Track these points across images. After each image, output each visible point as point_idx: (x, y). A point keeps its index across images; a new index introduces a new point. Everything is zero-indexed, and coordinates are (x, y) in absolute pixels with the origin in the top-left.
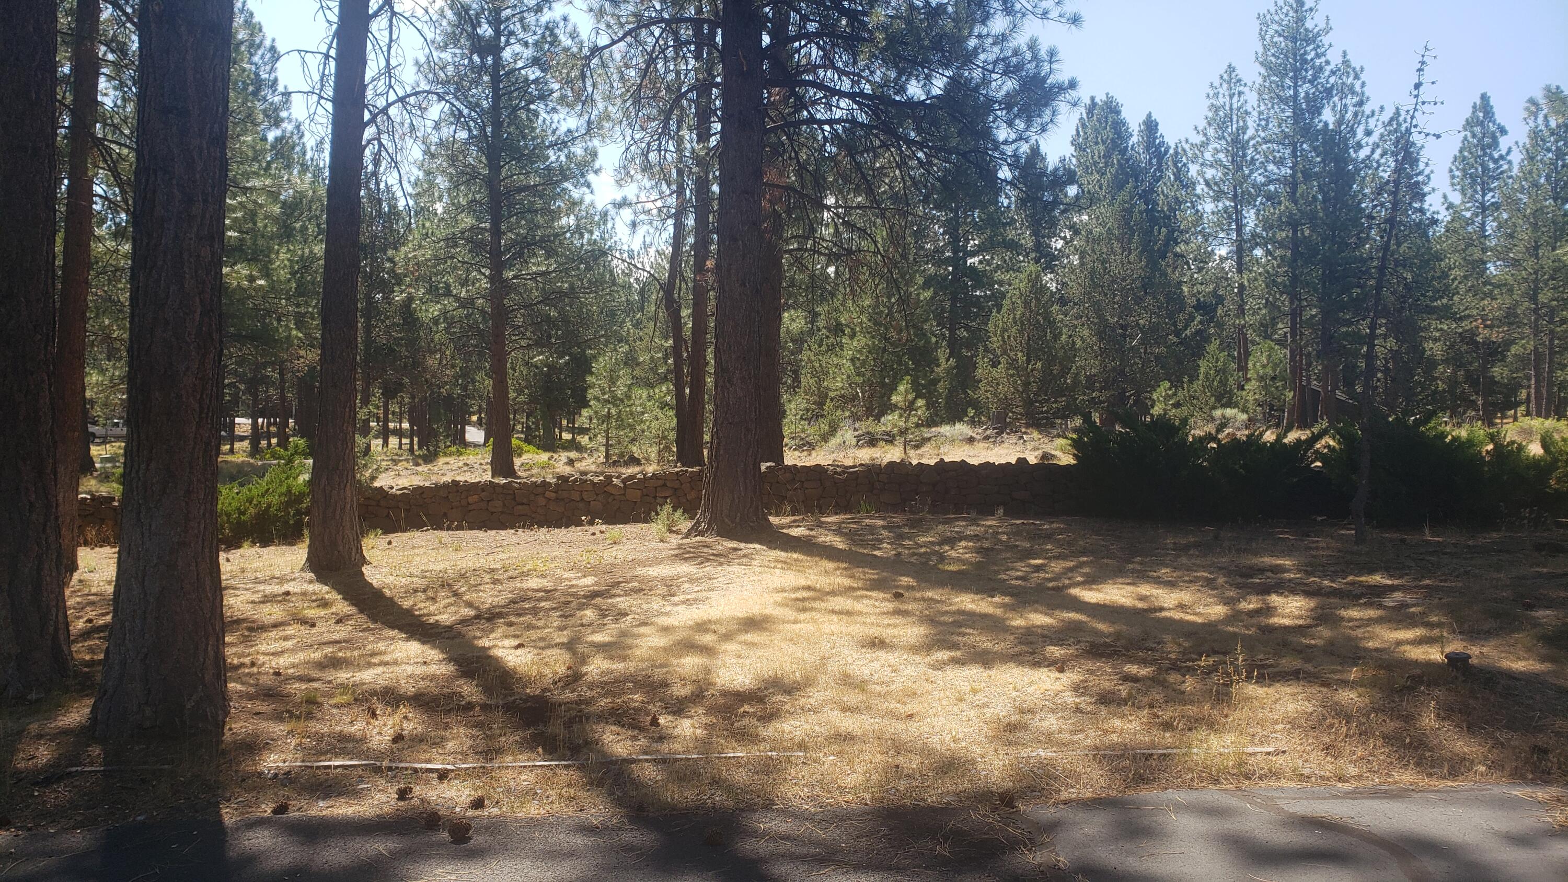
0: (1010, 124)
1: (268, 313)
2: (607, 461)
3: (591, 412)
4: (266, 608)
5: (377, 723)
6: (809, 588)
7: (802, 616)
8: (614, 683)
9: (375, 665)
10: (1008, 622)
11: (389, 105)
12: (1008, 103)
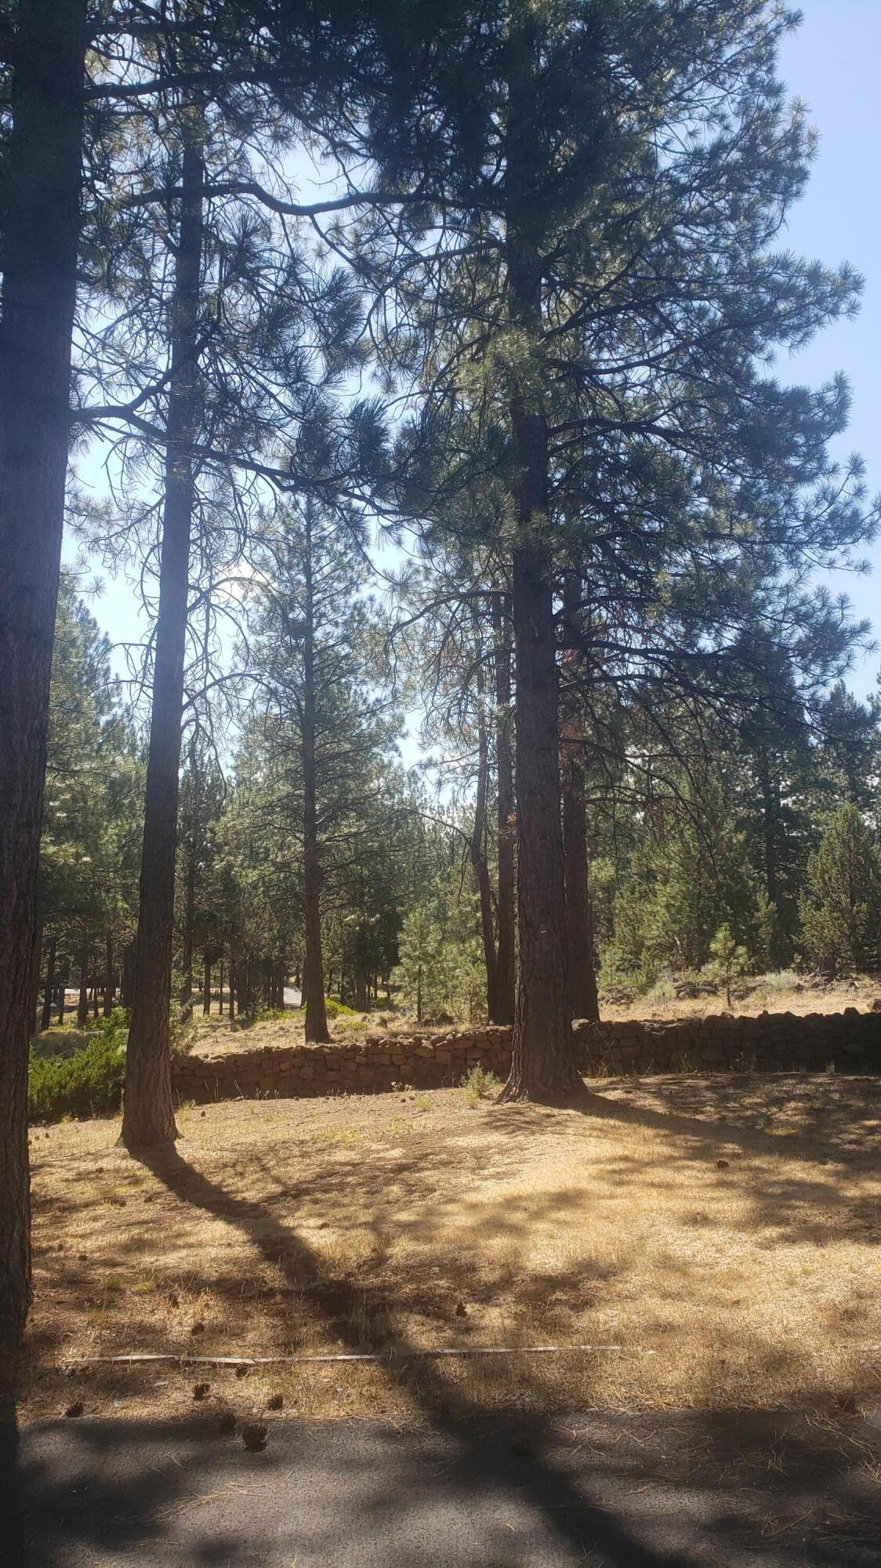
0: (806, 670)
1: (98, 886)
2: (420, 1020)
3: (403, 970)
4: (79, 1187)
5: (178, 1312)
6: (626, 1159)
7: (619, 1191)
8: (419, 1267)
9: (180, 1247)
10: (842, 1193)
11: (207, 688)
12: (802, 649)
